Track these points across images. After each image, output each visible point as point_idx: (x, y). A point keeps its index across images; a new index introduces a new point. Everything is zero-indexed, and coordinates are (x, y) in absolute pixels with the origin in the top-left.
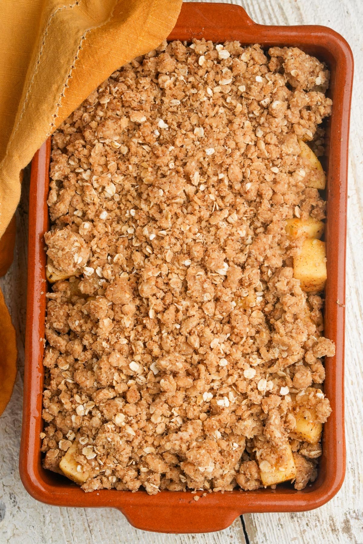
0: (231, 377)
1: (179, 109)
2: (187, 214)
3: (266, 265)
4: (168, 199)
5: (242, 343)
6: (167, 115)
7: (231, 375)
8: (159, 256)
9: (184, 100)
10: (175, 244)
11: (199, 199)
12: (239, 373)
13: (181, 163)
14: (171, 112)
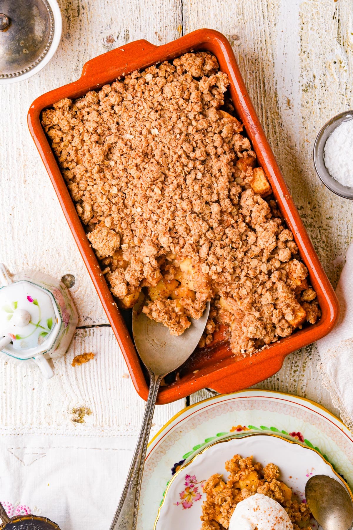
0: (243, 271)
1: (136, 123)
2: (169, 184)
3: (231, 194)
4: (154, 181)
5: (240, 246)
6: (130, 130)
7: (243, 269)
8: (164, 218)
9: (137, 116)
10: (171, 206)
11: (173, 172)
12: (247, 266)
13: (152, 156)
14: (131, 127)
